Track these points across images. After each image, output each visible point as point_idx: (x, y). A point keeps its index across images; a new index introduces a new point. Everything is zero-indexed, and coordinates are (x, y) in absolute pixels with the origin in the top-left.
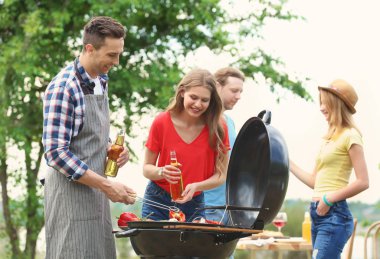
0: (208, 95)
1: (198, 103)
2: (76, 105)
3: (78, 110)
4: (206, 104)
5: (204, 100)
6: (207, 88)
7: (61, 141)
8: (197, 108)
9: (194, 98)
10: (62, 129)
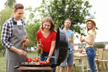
0: (50, 25)
1: (47, 27)
2: (10, 28)
3: (10, 29)
4: (50, 27)
5: (48, 26)
6: (49, 22)
7: (4, 38)
8: (47, 28)
9: (46, 25)
10: (5, 35)
